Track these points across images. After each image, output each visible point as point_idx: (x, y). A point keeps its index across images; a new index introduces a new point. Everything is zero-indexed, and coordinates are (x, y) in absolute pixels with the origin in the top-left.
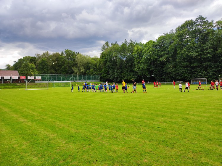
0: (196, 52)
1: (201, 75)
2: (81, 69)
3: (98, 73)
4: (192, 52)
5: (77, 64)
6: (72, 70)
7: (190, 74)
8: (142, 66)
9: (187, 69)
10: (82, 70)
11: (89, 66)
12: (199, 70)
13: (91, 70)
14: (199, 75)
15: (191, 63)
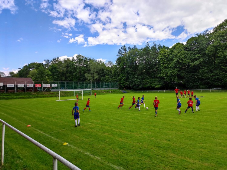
2: (95, 75)
3: (115, 80)
5: (90, 70)
6: (85, 77)
11: (104, 72)
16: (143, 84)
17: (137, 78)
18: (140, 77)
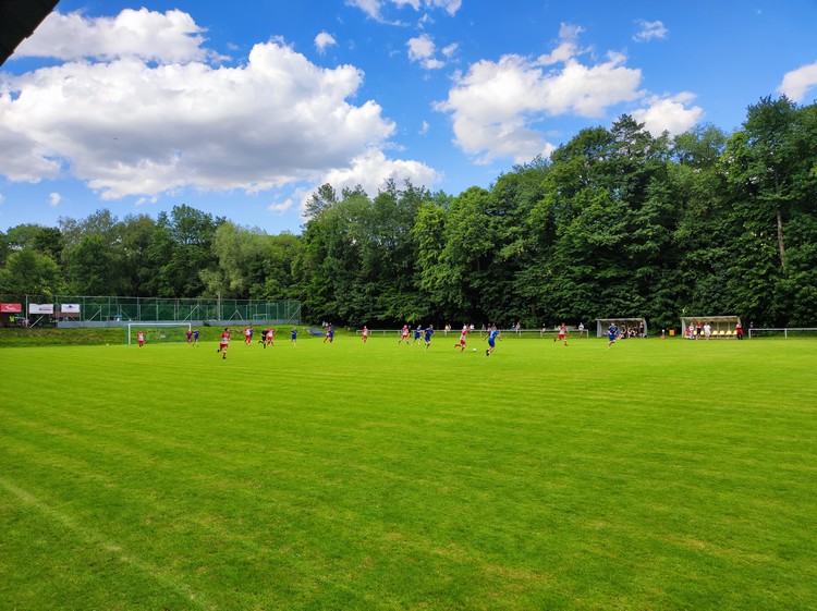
0: (611, 233)
1: (628, 308)
2: (232, 277)
3: (295, 293)
4: (600, 234)
5: (217, 260)
6: (199, 280)
7: (596, 302)
8: (444, 274)
9: (585, 289)
10: (236, 282)
11: (261, 267)
12: (623, 292)
13: (270, 281)
14: (623, 309)
15: (598, 269)
16: (374, 310)
17: (359, 291)
18: (368, 288)
